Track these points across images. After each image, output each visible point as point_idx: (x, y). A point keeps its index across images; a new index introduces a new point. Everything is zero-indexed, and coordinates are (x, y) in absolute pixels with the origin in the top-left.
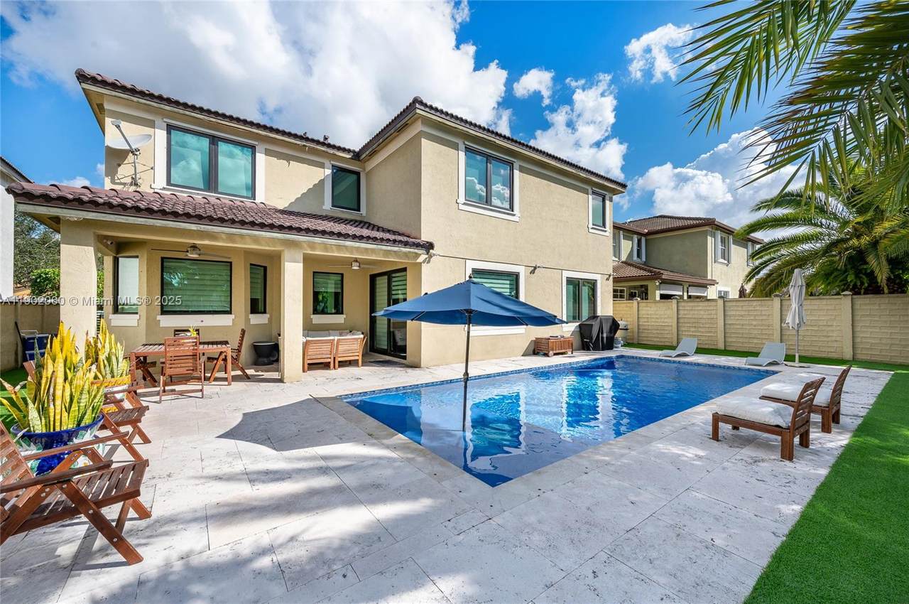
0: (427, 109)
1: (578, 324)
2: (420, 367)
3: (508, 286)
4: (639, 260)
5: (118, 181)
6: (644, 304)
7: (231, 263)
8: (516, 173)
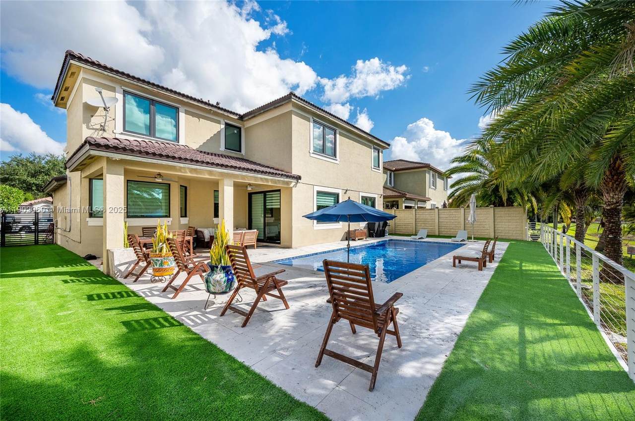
0: (297, 99)
1: (367, 222)
2: (291, 248)
3: (333, 201)
4: (390, 186)
5: (91, 127)
6: (398, 211)
7: (169, 184)
8: (338, 136)
